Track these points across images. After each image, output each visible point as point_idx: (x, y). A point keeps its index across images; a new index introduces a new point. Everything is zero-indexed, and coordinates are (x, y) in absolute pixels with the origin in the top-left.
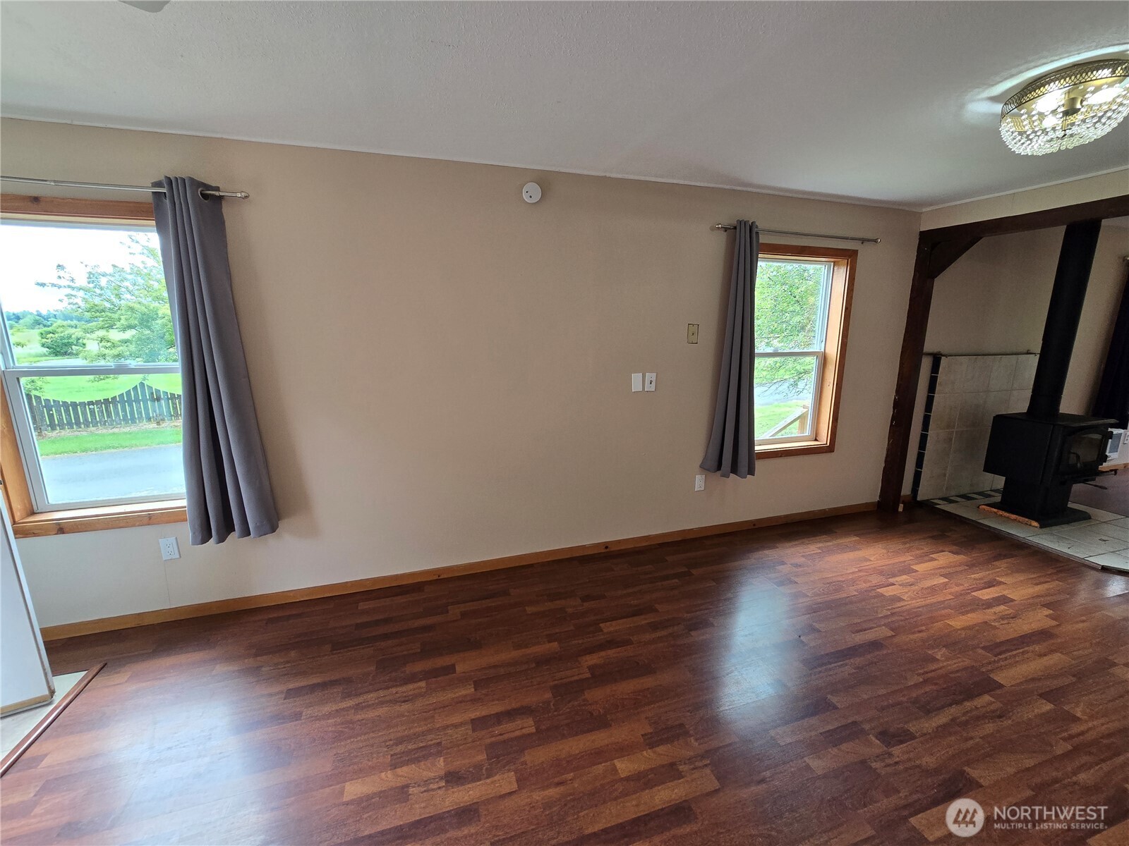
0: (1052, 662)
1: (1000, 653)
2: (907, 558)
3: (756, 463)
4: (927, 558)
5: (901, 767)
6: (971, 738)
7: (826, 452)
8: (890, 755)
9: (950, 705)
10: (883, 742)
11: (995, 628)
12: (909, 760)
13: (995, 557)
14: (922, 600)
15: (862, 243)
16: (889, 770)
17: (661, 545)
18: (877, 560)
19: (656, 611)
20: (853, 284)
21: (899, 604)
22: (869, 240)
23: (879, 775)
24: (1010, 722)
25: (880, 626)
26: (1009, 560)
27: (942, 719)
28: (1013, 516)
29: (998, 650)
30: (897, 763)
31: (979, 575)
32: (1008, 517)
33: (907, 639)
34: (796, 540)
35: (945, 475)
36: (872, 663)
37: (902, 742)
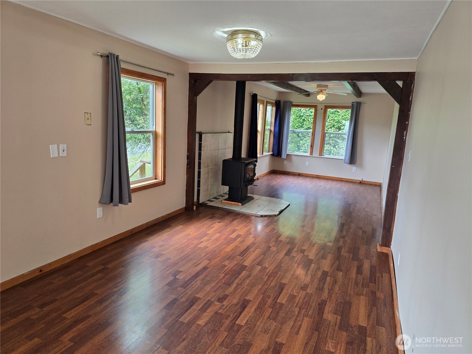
0: (257, 253)
1: (243, 256)
2: (204, 229)
3: (132, 195)
4: (211, 227)
5: (228, 307)
6: (244, 287)
7: (162, 185)
8: (223, 305)
9: (235, 279)
10: (220, 302)
11: (239, 247)
12: (230, 304)
13: (232, 220)
14: (215, 245)
15: (168, 75)
16: (225, 310)
17: (80, 258)
18: (193, 233)
19: (97, 294)
20: (166, 96)
21: (207, 249)
22: (170, 74)
23: (222, 314)
24: (252, 277)
25: (204, 260)
26: (236, 220)
27: (234, 286)
28: (233, 203)
29: (242, 254)
30: (226, 307)
31: (230, 229)
32: (231, 204)
33: (215, 262)
34: (155, 234)
35: (208, 189)
36: (206, 276)
37: (225, 299)
